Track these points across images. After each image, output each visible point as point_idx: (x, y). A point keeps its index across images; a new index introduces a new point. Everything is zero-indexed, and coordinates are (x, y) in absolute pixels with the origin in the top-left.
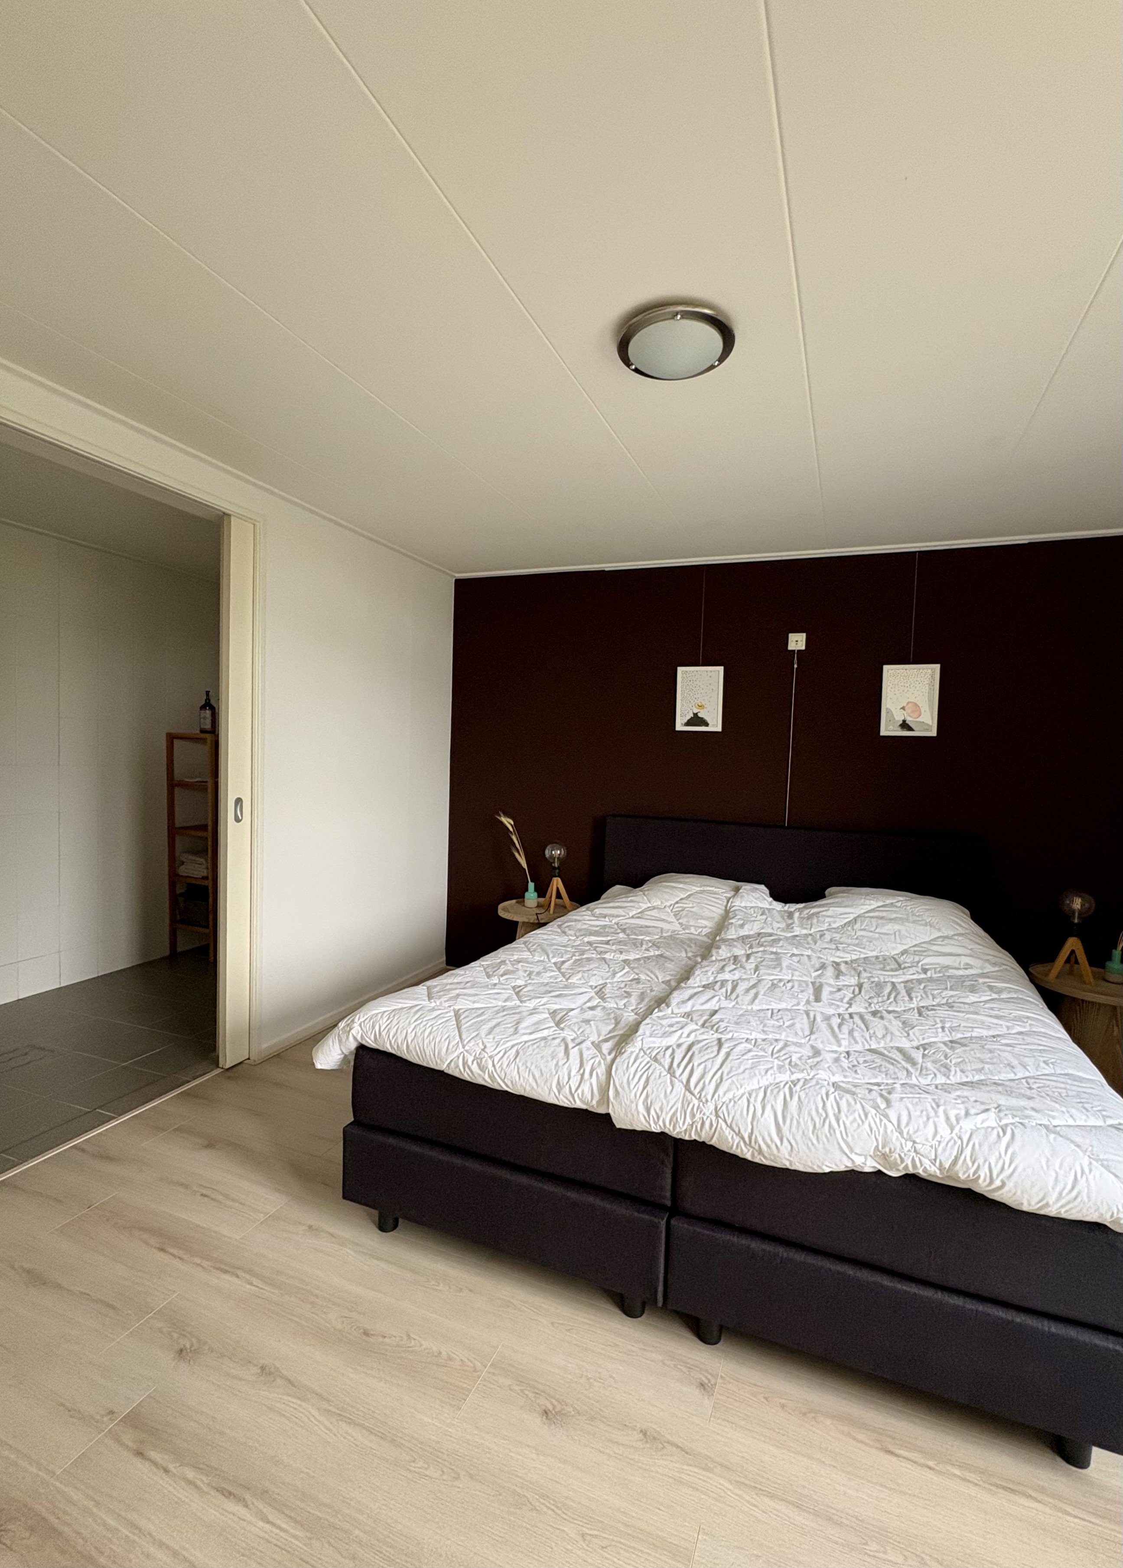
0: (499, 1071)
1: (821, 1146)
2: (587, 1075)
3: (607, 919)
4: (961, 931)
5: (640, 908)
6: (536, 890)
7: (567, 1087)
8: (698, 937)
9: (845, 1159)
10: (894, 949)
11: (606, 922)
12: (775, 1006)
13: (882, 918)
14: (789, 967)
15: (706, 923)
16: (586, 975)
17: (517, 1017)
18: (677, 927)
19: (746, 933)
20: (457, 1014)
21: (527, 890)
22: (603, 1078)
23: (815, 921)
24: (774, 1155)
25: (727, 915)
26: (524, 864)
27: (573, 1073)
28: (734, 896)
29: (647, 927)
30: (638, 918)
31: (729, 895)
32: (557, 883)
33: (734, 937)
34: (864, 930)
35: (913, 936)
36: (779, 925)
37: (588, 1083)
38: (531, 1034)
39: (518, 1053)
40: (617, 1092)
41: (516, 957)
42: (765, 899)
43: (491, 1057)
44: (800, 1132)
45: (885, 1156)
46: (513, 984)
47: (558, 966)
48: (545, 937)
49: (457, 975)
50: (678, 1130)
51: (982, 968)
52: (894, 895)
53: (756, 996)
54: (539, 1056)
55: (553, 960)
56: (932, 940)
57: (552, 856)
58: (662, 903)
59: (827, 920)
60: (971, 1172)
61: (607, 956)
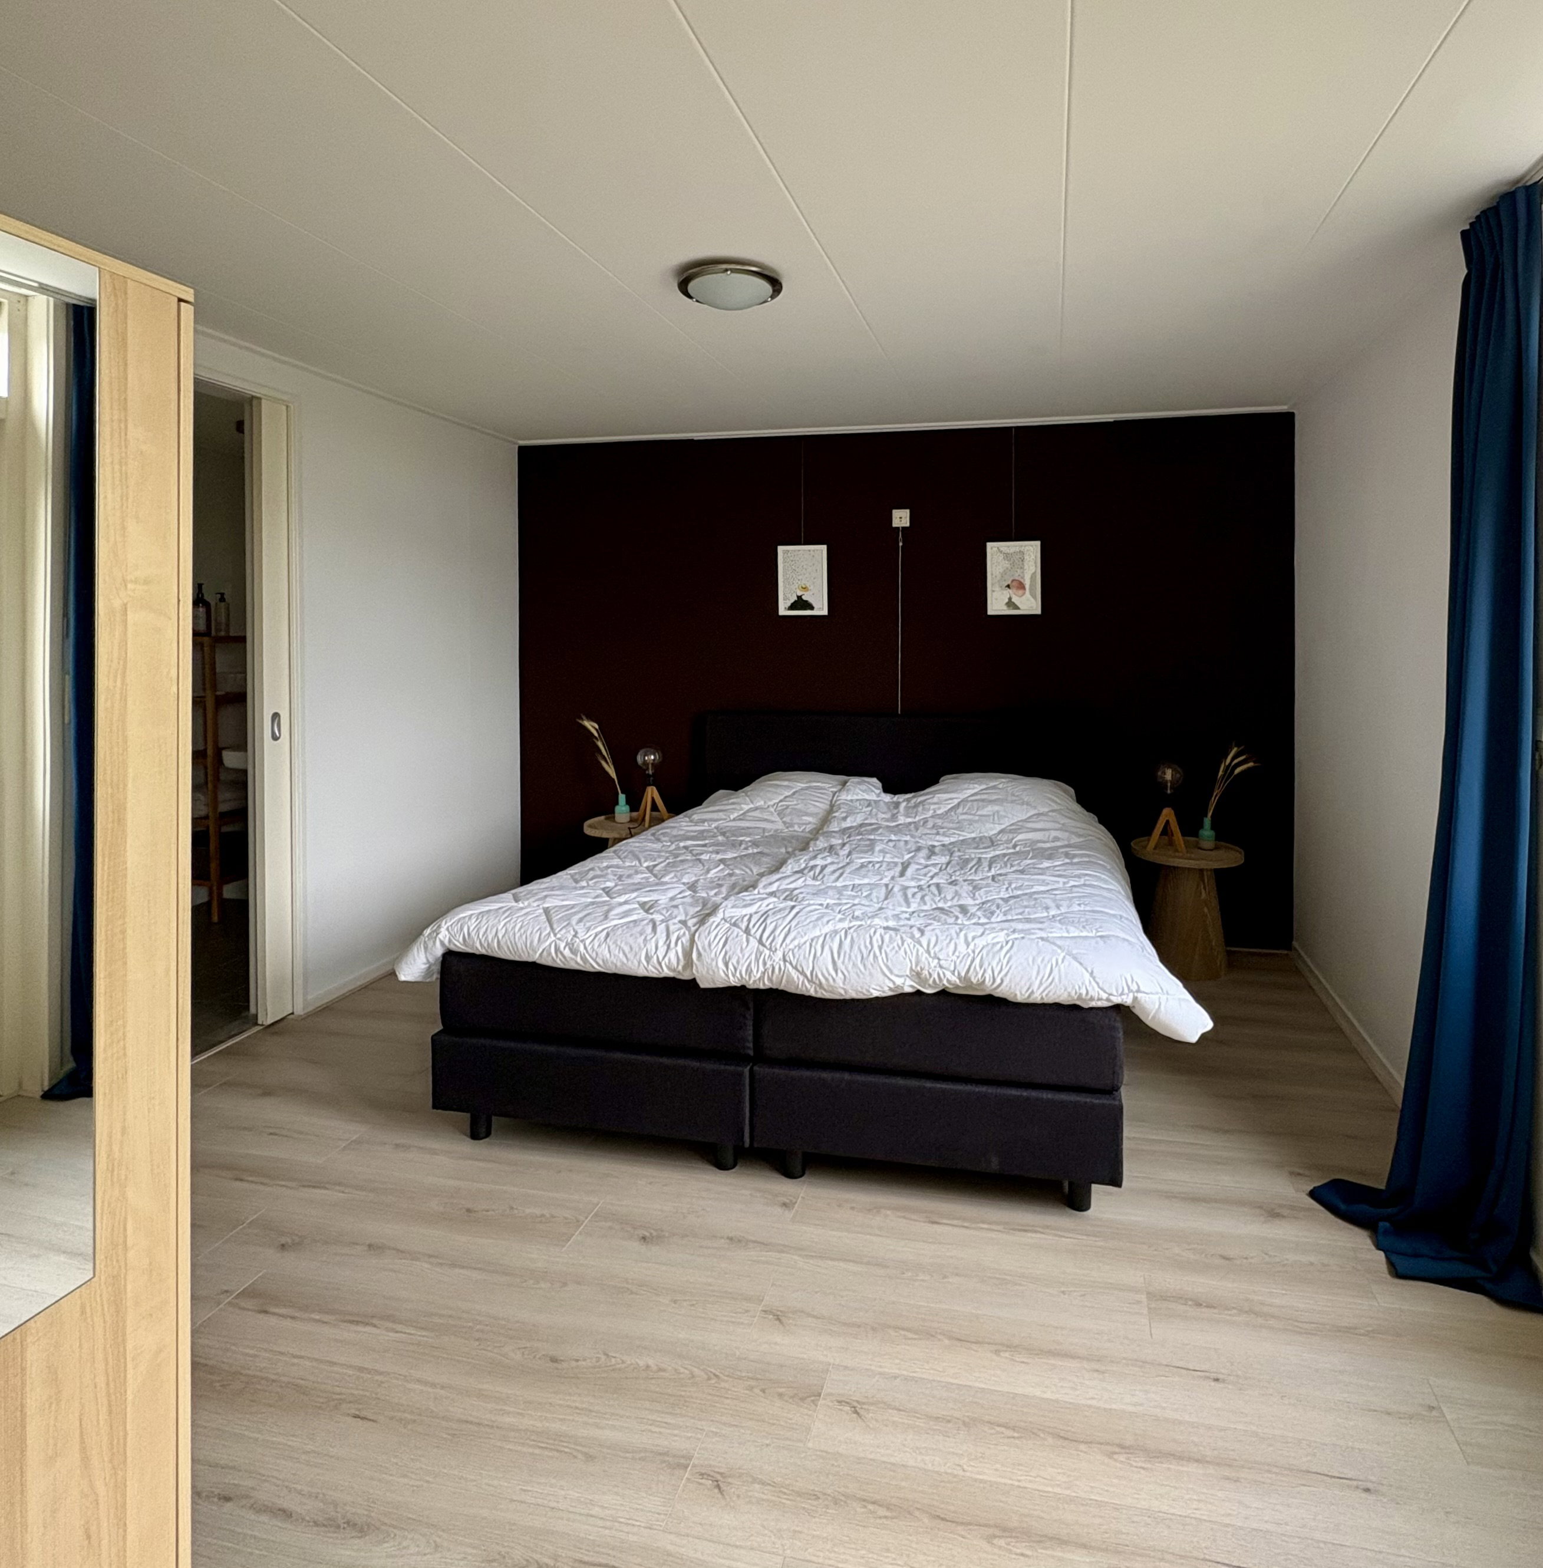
0: (590, 952)
1: (867, 973)
2: (673, 945)
3: (706, 824)
4: (1056, 807)
5: (742, 809)
6: (628, 802)
7: (655, 957)
8: (802, 834)
9: (887, 981)
10: (992, 829)
11: (705, 826)
12: (857, 882)
13: (983, 800)
14: (880, 851)
15: (810, 819)
16: (679, 874)
17: (606, 908)
18: (780, 826)
19: (848, 825)
20: (547, 911)
21: (617, 803)
22: (687, 944)
23: (920, 809)
24: (832, 986)
25: (832, 808)
26: (613, 775)
27: (661, 943)
28: (840, 790)
29: (748, 828)
30: (740, 819)
31: (834, 790)
32: (652, 793)
33: (837, 829)
34: (966, 813)
35: (1010, 816)
36: (883, 816)
37: (674, 951)
38: (620, 919)
39: (608, 935)
40: (699, 955)
41: (605, 864)
42: (873, 791)
43: (582, 941)
44: (851, 963)
45: (918, 974)
46: (602, 886)
47: (650, 869)
48: (637, 845)
49: (542, 883)
50: (753, 979)
51: (1069, 839)
52: (996, 778)
53: (841, 874)
54: (628, 935)
55: (645, 865)
56: (1029, 817)
57: (645, 763)
58: (765, 802)
59: (932, 807)
60: (980, 976)
61: (703, 857)
